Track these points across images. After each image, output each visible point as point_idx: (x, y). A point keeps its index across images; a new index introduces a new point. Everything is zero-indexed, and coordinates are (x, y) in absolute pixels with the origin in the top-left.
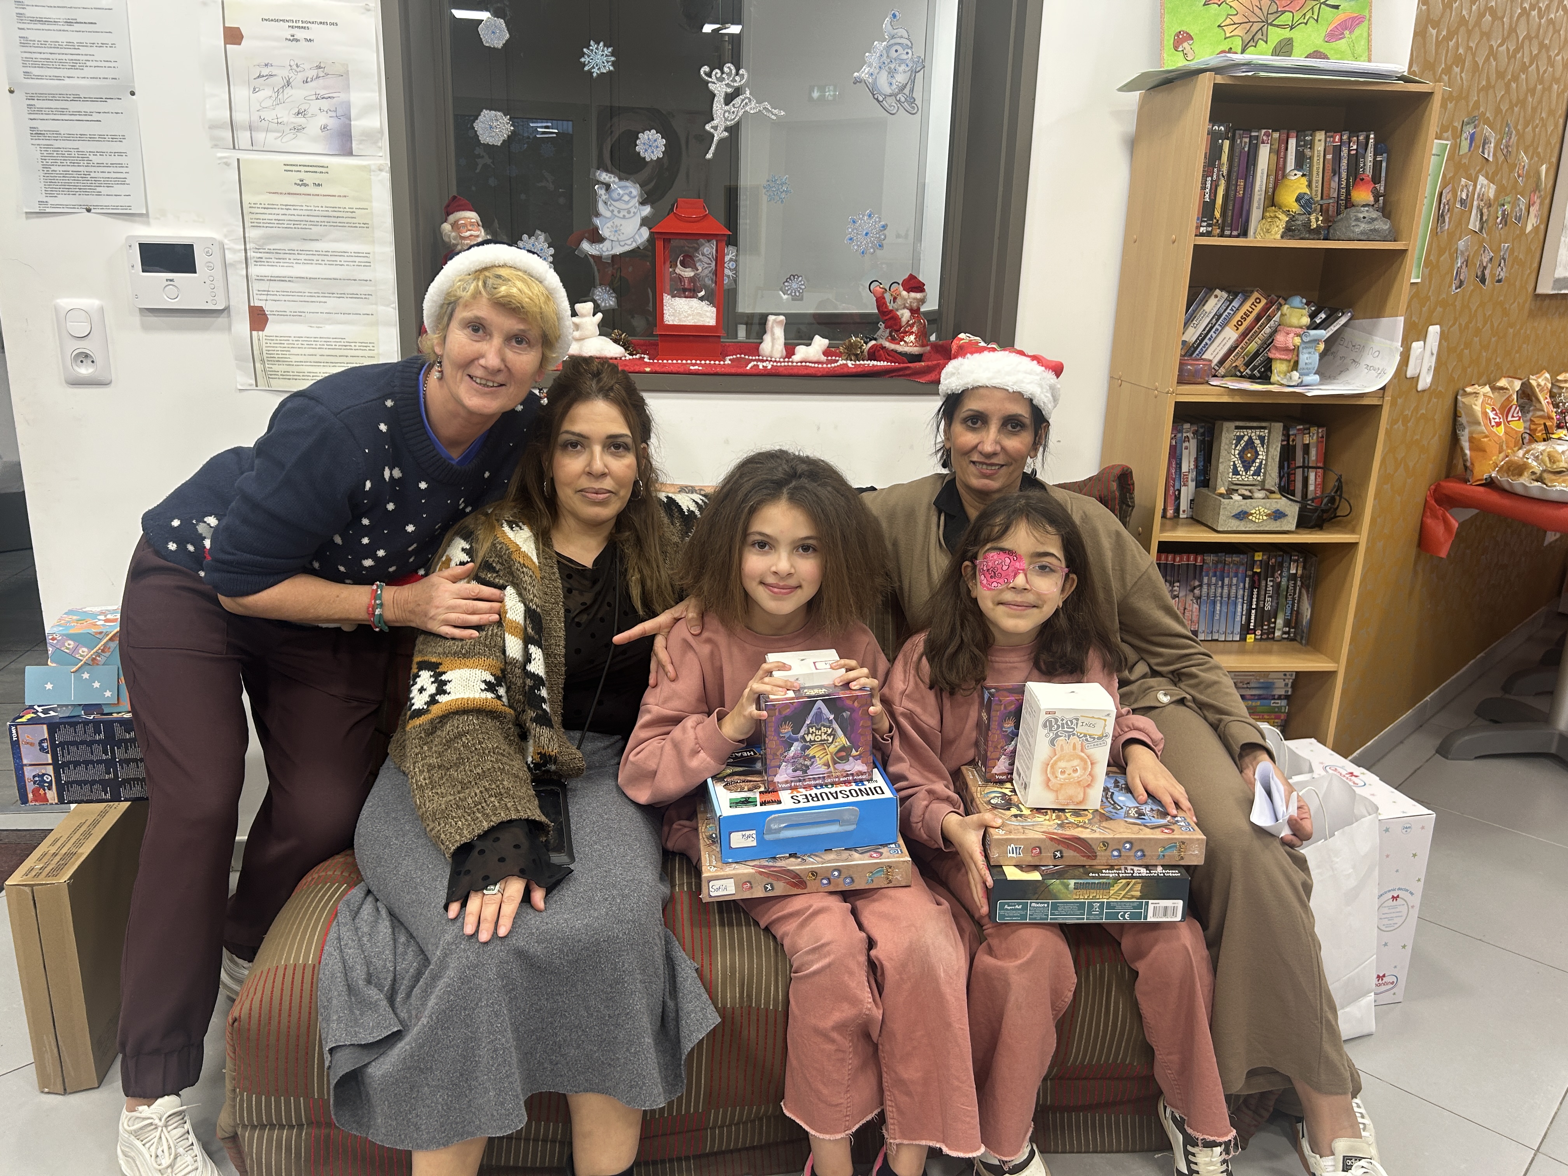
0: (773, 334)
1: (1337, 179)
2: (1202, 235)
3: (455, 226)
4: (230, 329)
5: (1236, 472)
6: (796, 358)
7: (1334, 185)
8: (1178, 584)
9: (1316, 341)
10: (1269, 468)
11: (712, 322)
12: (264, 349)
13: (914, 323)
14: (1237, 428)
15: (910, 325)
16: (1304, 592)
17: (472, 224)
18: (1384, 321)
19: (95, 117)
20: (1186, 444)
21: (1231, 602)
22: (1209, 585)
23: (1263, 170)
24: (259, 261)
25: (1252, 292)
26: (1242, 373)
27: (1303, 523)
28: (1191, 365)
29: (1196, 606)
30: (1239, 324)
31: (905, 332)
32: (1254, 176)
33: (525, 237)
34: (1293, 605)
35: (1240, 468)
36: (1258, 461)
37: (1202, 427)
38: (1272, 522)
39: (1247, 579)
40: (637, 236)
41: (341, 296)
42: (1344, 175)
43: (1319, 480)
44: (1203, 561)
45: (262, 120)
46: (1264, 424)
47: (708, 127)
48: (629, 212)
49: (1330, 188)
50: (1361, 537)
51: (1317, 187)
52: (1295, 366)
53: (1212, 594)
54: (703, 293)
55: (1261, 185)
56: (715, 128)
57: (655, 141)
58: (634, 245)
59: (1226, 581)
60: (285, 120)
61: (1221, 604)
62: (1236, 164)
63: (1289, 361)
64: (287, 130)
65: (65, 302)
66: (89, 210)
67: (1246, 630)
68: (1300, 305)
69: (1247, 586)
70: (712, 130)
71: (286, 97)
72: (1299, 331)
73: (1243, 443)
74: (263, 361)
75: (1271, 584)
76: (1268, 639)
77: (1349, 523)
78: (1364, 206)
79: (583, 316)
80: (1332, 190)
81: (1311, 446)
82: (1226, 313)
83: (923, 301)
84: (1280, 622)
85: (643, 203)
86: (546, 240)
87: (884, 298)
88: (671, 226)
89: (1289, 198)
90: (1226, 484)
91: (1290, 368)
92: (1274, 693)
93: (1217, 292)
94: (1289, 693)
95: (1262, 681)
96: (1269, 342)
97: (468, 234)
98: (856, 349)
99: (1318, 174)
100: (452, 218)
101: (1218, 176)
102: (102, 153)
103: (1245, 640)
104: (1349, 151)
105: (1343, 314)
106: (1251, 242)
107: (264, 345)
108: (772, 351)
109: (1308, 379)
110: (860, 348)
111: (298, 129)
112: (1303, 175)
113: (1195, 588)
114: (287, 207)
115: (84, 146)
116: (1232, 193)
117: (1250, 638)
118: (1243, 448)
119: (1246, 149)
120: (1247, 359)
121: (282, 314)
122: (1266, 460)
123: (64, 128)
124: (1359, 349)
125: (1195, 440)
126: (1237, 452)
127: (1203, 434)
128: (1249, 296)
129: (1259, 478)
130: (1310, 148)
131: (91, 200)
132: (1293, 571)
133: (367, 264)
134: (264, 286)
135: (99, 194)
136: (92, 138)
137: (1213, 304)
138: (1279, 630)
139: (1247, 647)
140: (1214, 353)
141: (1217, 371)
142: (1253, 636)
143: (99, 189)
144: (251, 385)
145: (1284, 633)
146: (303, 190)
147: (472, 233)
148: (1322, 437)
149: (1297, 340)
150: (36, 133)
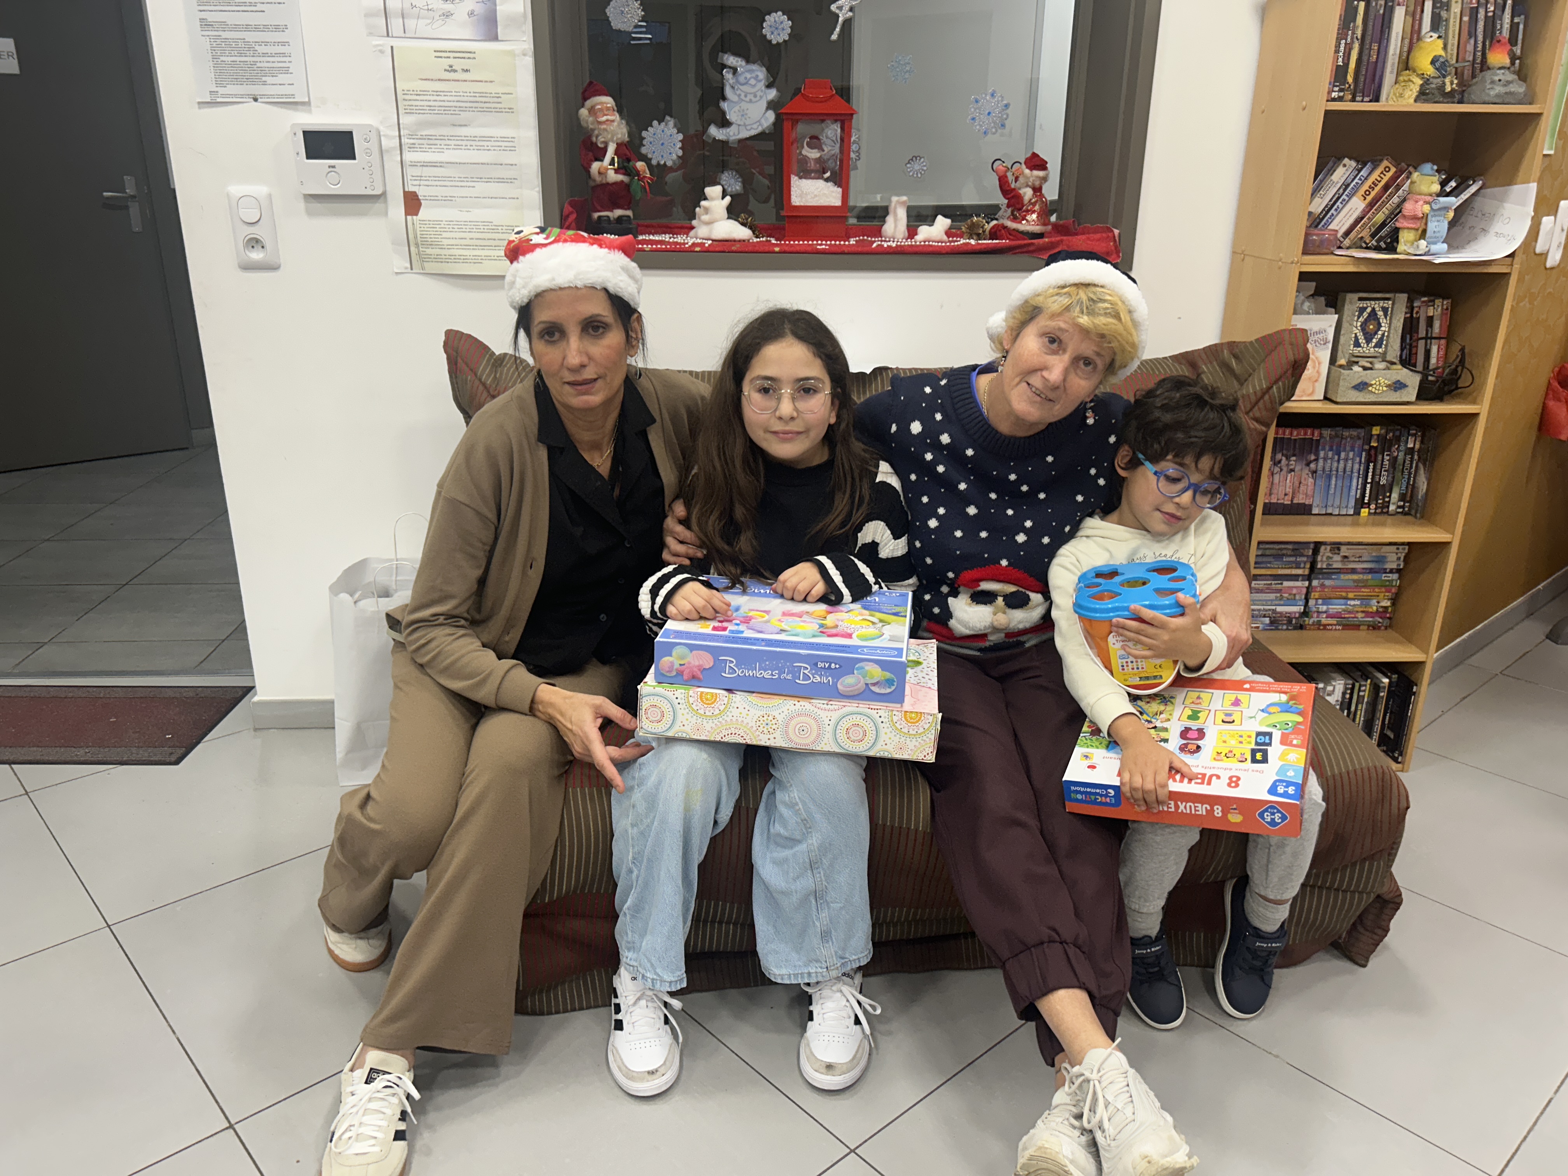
0: (895, 216)
1: (1472, 41)
2: (1334, 100)
3: (592, 110)
4: (386, 214)
5: (1357, 344)
7: (1470, 47)
8: (1294, 458)
9: (1446, 209)
10: (1391, 340)
11: (837, 203)
12: (418, 233)
13: (1036, 202)
14: (1360, 299)
15: (1032, 204)
16: (1421, 466)
17: (608, 109)
18: (1516, 188)
21: (1346, 476)
22: (1325, 459)
23: (1397, 34)
24: (412, 147)
25: (1381, 161)
26: (1367, 244)
27: (1423, 395)
28: (1317, 235)
29: (1311, 480)
30: (1367, 193)
31: (1027, 211)
32: (1388, 40)
33: (655, 123)
34: (1409, 479)
35: (1362, 340)
36: (1380, 333)
38: (1392, 393)
39: (1364, 453)
40: (763, 121)
41: (489, 180)
42: (1480, 38)
43: (1441, 353)
44: (1321, 435)
45: (413, 6)
46: (1387, 295)
47: (833, 7)
48: (755, 96)
49: (1465, 51)
50: (1482, 408)
51: (1452, 50)
52: (1423, 235)
53: (1327, 469)
54: (828, 175)
55: (1395, 49)
56: (840, 8)
57: (782, 23)
58: (760, 129)
59: (1343, 455)
60: (435, 6)
61: (1336, 477)
62: (1370, 28)
63: (1417, 230)
64: (437, 17)
65: (236, 190)
66: (256, 100)
67: (1360, 504)
68: (1431, 172)
69: (1363, 460)
70: (837, 11)
72: (1428, 198)
73: (1365, 315)
74: (417, 245)
75: (1388, 458)
76: (1382, 513)
77: (1471, 394)
78: (1500, 68)
79: (713, 199)
80: (1468, 53)
81: (1435, 318)
82: (1354, 183)
83: (1045, 179)
84: (1395, 496)
85: (769, 86)
86: (675, 126)
87: (1006, 177)
88: (799, 106)
89: (1423, 62)
90: (1347, 356)
91: (1418, 237)
92: (1386, 567)
93: (1346, 161)
94: (1401, 567)
95: (1374, 554)
96: (1397, 211)
97: (605, 118)
98: (978, 228)
99: (1453, 37)
100: (589, 103)
101: (1352, 39)
102: (266, 43)
103: (1359, 514)
104: (1486, 12)
105: (1474, 182)
106: (1384, 106)
107: (418, 229)
108: (894, 234)
109: (1434, 248)
110: (982, 227)
111: (447, 15)
112: (1439, 37)
113: (1311, 462)
114: (437, 93)
115: (250, 37)
116: (1365, 58)
117: (1364, 512)
118: (1366, 320)
119: (1381, 12)
120: (1373, 230)
121: (434, 199)
122: (1389, 332)
123: (234, 20)
124: (1489, 217)
126: (1359, 324)
128: (1378, 165)
129: (1380, 350)
130: (1447, 10)
131: (258, 90)
132: (1410, 445)
133: (513, 149)
134: (417, 171)
135: (265, 83)
136: (257, 28)
137: (1340, 174)
138: (1393, 504)
139: (1361, 521)
140: (1341, 223)
141: (1342, 242)
142: (1367, 510)
143: (264, 79)
144: (406, 268)
145: (1399, 507)
146: (452, 76)
147: (609, 117)
148: (1447, 309)
149: (1427, 208)
150: (205, 24)
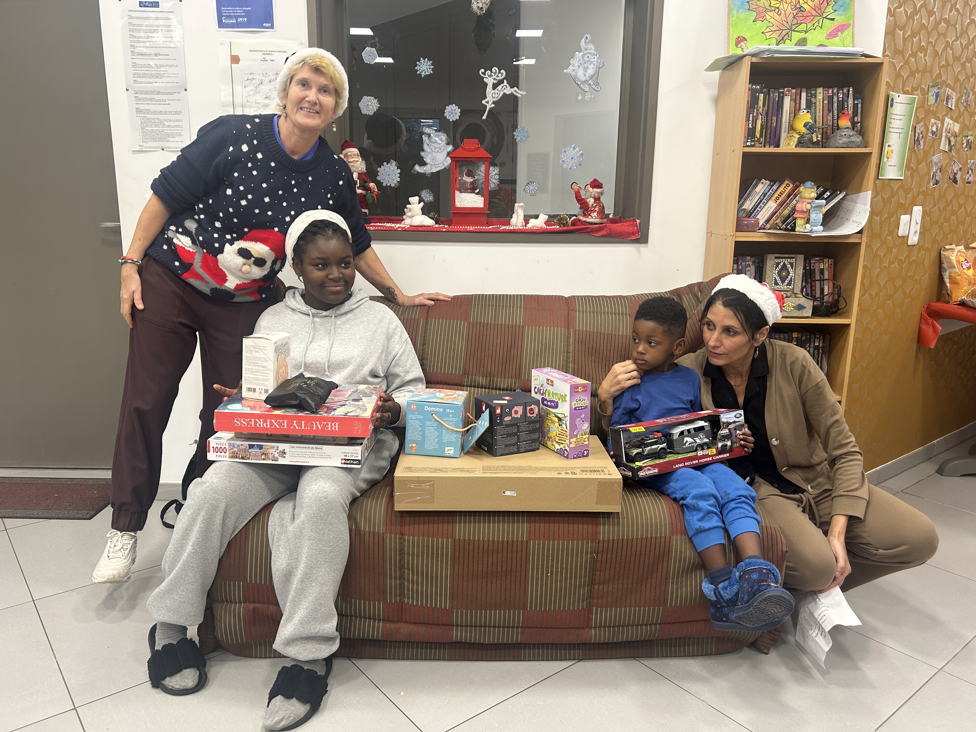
0: (517, 213)
1: (831, 114)
2: (748, 146)
3: (346, 155)
5: (776, 284)
6: (529, 226)
7: (830, 118)
9: (820, 206)
10: (796, 281)
11: (482, 206)
13: (596, 206)
14: (776, 258)
15: (594, 207)
17: (355, 155)
18: (861, 194)
19: (168, 102)
20: (748, 268)
23: (786, 111)
25: (785, 180)
26: (780, 227)
27: (816, 312)
28: (746, 221)
30: (777, 199)
31: (591, 211)
32: (782, 114)
33: (385, 163)
35: (779, 281)
36: (789, 277)
37: (758, 259)
38: (797, 311)
40: (445, 162)
42: (836, 112)
43: (831, 290)
45: (248, 101)
46: (792, 256)
47: (483, 102)
48: (440, 149)
49: (827, 120)
50: (852, 320)
51: (819, 120)
52: (808, 221)
54: (478, 191)
55: (786, 119)
56: (488, 102)
57: (455, 110)
58: (443, 167)
60: (260, 101)
62: (771, 108)
63: (804, 218)
64: (260, 106)
66: (163, 150)
68: (811, 187)
70: (486, 104)
71: (260, 89)
72: (811, 201)
73: (780, 267)
77: (845, 313)
78: (845, 128)
79: (413, 204)
80: (829, 121)
81: (825, 270)
82: (769, 193)
83: (602, 193)
85: (448, 144)
86: (396, 165)
87: (579, 192)
88: (460, 153)
89: (800, 126)
91: (806, 222)
93: (763, 180)
96: (795, 209)
97: (353, 160)
98: (563, 221)
99: (819, 112)
100: (345, 152)
101: (757, 114)
102: (170, 121)
104: (838, 98)
105: (841, 192)
108: (517, 223)
110: (566, 220)
111: (266, 106)
112: (808, 112)
115: (161, 117)
116: (769, 124)
118: (780, 269)
119: (777, 99)
120: (783, 219)
122: (794, 276)
123: (152, 108)
124: (850, 212)
125: (754, 266)
126: (776, 272)
127: (758, 263)
128: (783, 183)
129: (790, 287)
130: (815, 98)
131: (164, 144)
132: (817, 344)
135: (168, 141)
136: (166, 113)
137: (761, 187)
140: (762, 216)
141: (765, 226)
143: (168, 139)
147: (355, 159)
148: (831, 264)
149: (808, 206)
150: (138, 111)
